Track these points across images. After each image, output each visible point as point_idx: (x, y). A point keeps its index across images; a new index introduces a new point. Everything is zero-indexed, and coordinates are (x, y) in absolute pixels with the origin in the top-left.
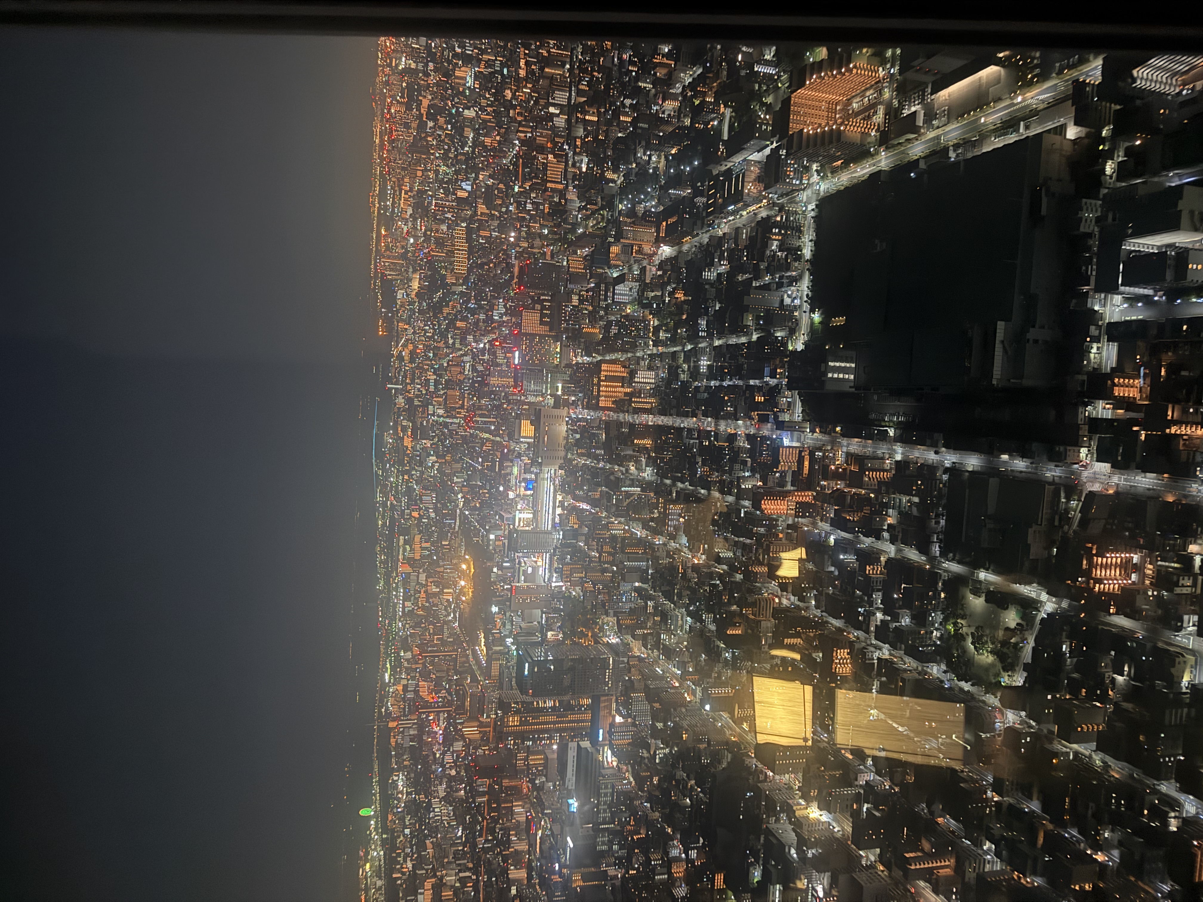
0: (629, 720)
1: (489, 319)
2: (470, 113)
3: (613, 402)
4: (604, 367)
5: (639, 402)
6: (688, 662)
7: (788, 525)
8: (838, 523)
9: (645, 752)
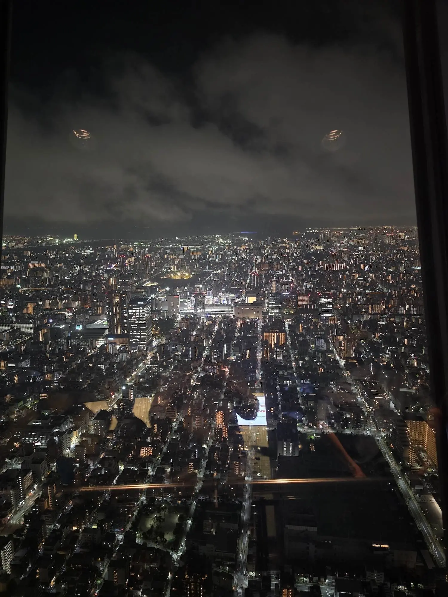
0: (118, 352)
1: (304, 281)
2: (402, 269)
3: (266, 339)
4: (283, 334)
5: (267, 352)
6: (145, 379)
7: (211, 425)
8: (213, 449)
9: (103, 360)
